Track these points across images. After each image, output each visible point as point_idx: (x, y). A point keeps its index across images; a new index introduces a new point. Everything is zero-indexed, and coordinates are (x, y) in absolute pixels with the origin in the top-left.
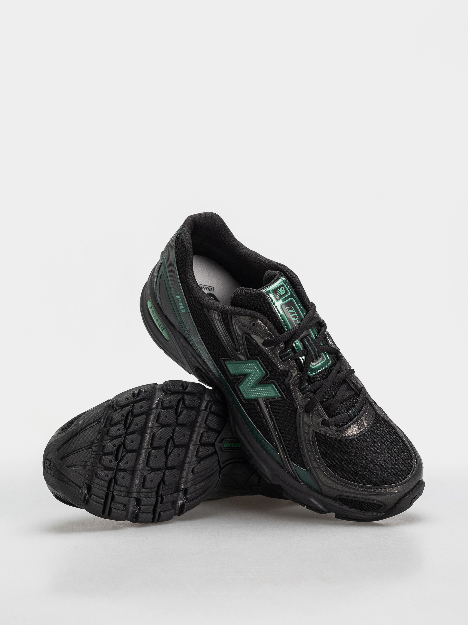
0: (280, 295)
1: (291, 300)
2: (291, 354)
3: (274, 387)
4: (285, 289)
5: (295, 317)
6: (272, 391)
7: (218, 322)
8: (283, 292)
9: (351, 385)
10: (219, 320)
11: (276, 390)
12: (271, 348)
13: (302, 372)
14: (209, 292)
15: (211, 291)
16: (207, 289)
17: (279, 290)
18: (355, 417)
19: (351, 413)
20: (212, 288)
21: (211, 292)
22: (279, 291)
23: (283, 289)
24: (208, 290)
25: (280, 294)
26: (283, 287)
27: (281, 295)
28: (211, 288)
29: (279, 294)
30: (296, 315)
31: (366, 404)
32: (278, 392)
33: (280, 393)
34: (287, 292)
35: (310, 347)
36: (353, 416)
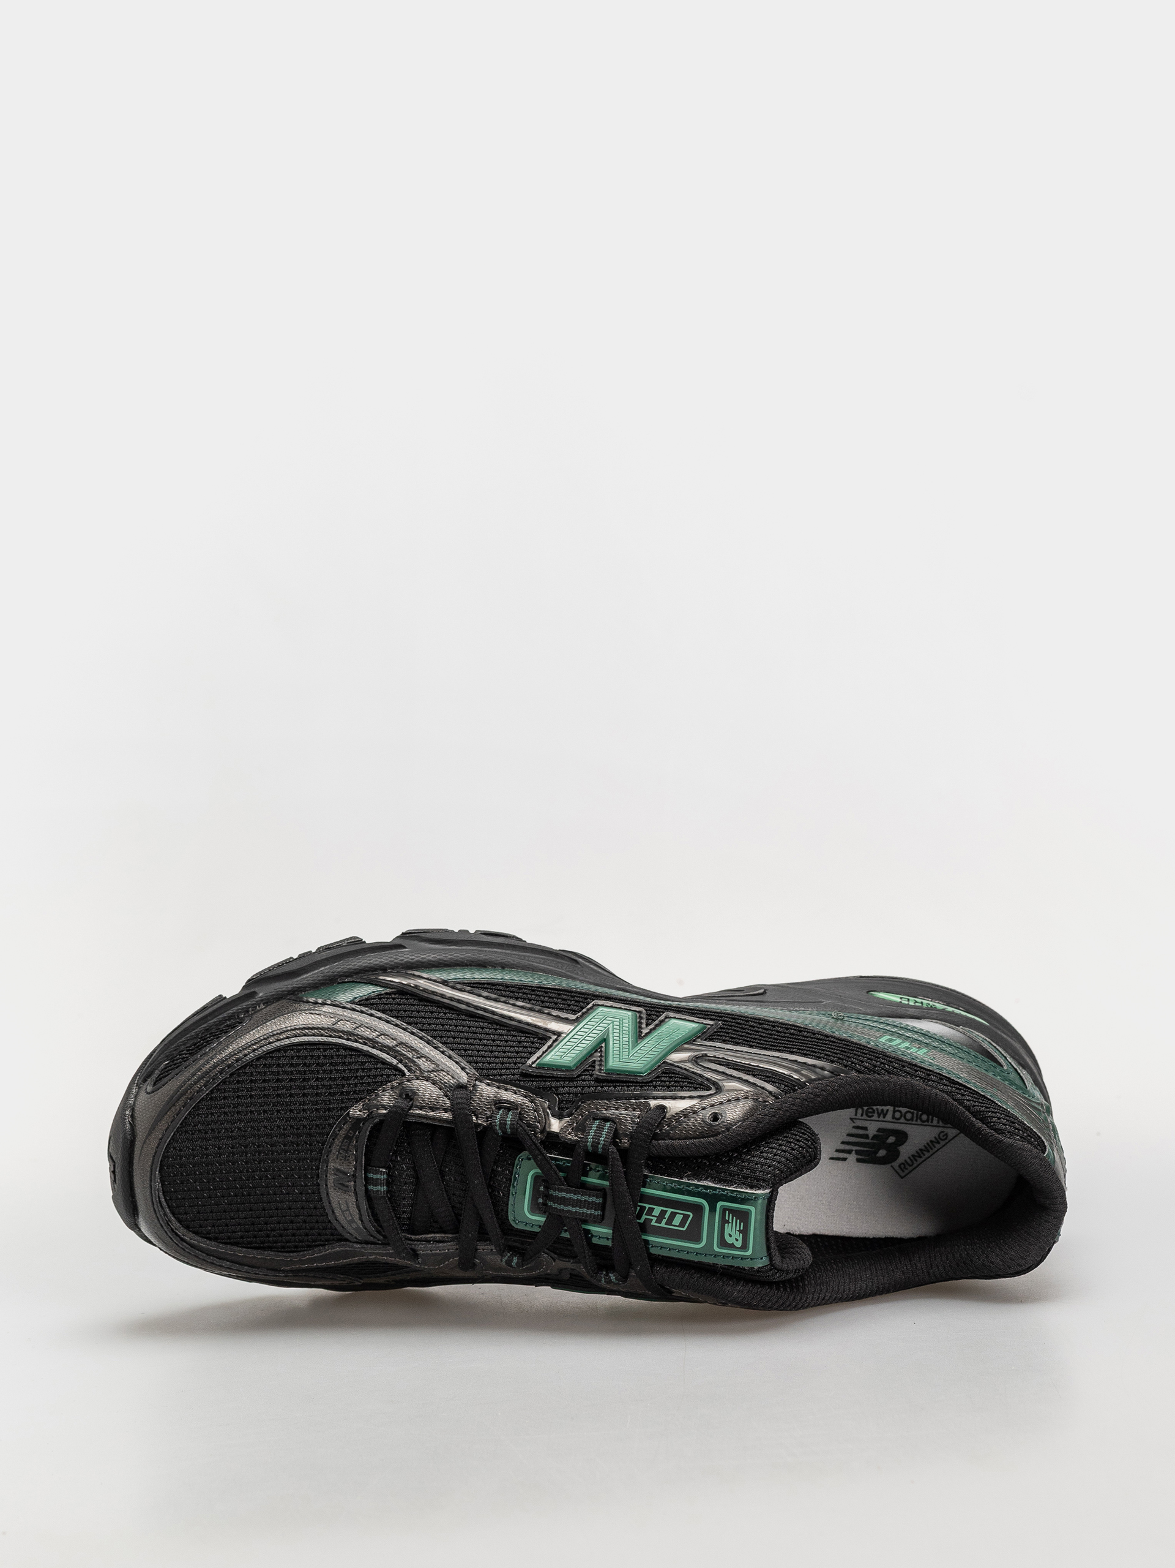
0: (728, 1222)
1: (698, 1239)
2: (588, 1142)
4: (732, 1246)
8: (730, 1236)
14: (901, 1160)
15: (900, 1166)
16: (908, 1160)
17: (740, 1228)
19: (379, 1176)
20: (903, 1171)
21: (896, 1164)
22: (738, 1229)
23: (737, 1240)
24: (905, 1161)
25: (730, 1224)
26: (739, 1244)
27: (726, 1225)
28: (906, 1171)
29: (730, 1221)
30: (663, 1225)
31: (376, 1231)
34: (723, 1243)
35: (575, 1197)
36: (371, 1175)
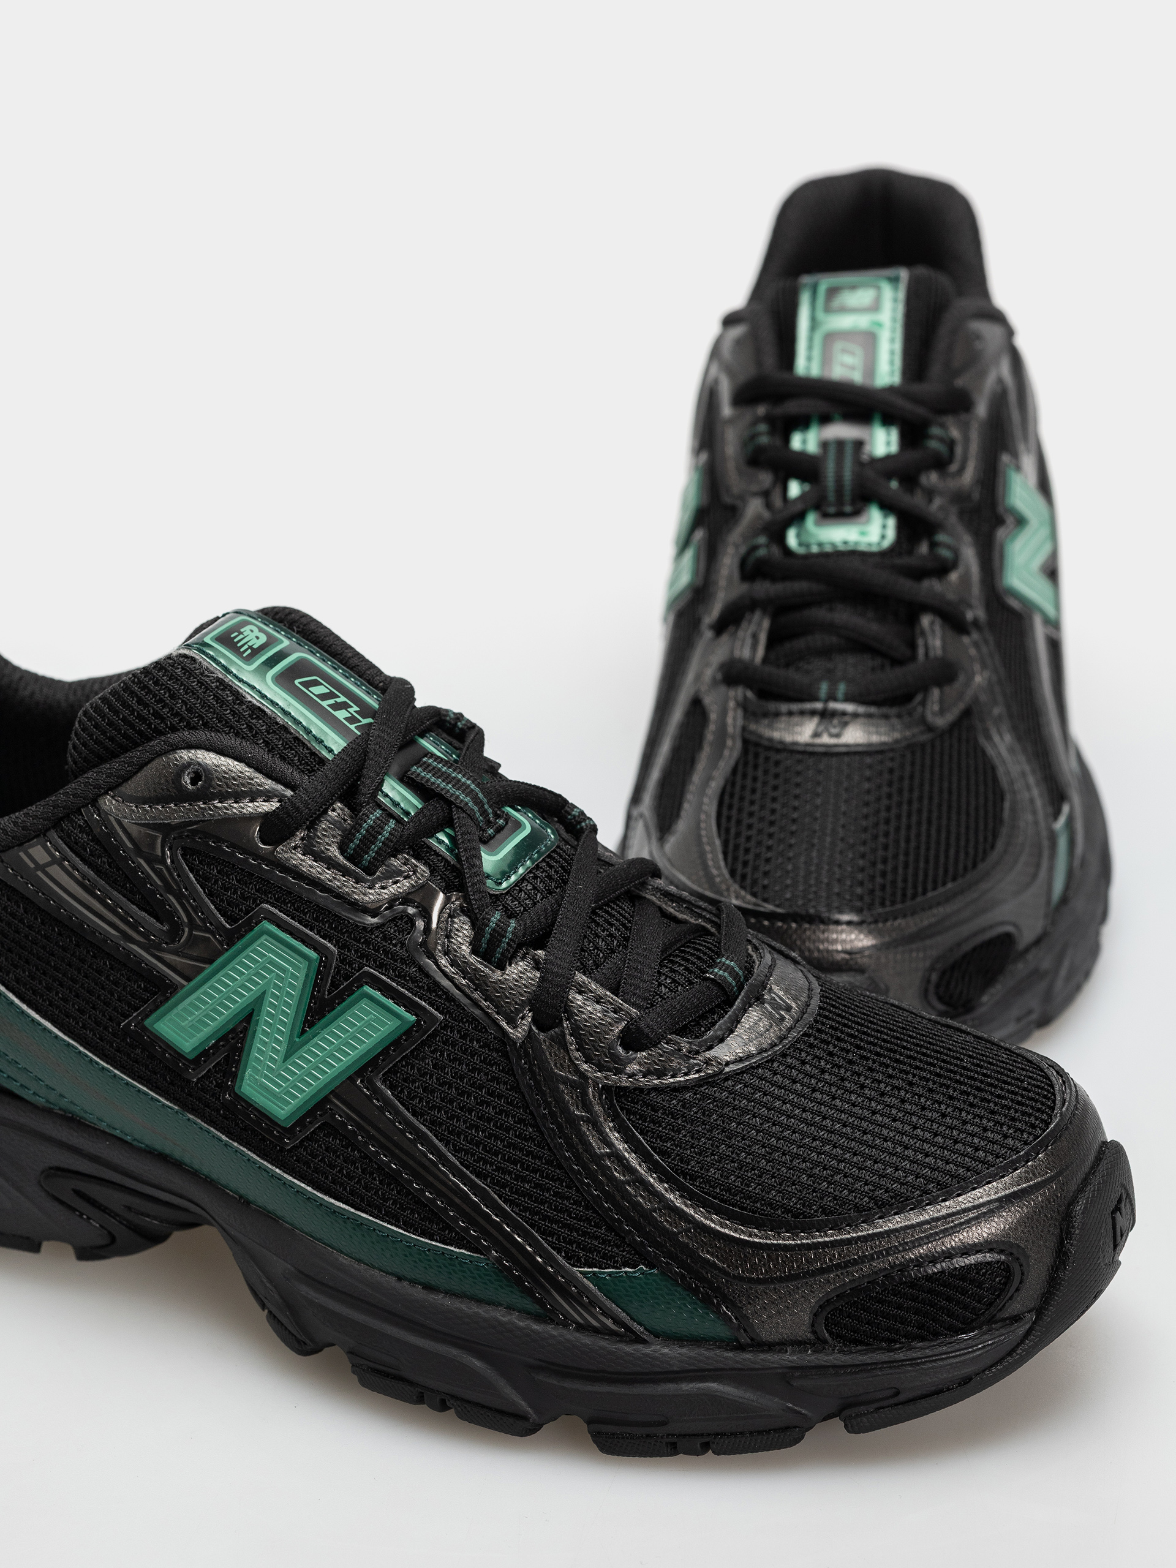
0: (251, 647)
1: (302, 659)
3: (377, 994)
5: (344, 706)
6: (375, 1013)
7: (55, 871)
8: (258, 639)
9: (672, 910)
10: (54, 861)
11: (390, 1003)
12: (296, 841)
13: (461, 888)
18: (740, 988)
29: (245, 643)
30: (342, 699)
32: (401, 1010)
33: (411, 1007)
34: (272, 640)
35: (449, 789)
